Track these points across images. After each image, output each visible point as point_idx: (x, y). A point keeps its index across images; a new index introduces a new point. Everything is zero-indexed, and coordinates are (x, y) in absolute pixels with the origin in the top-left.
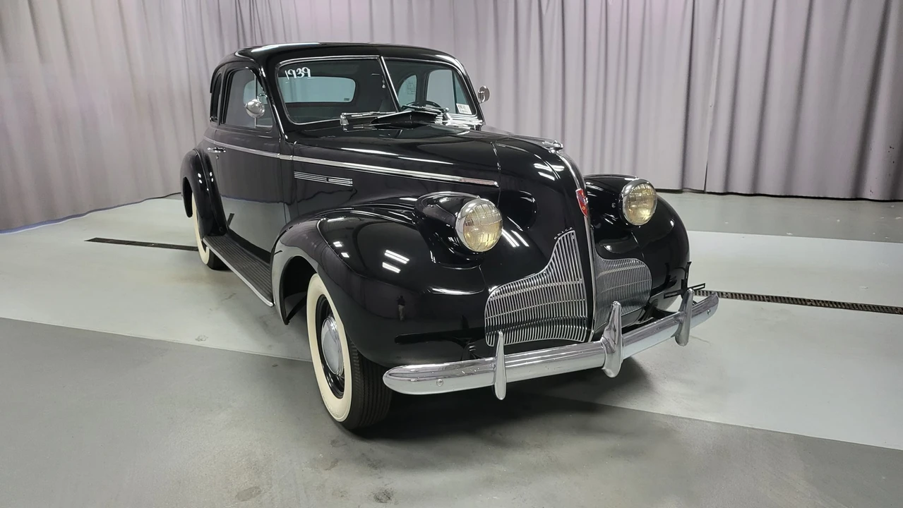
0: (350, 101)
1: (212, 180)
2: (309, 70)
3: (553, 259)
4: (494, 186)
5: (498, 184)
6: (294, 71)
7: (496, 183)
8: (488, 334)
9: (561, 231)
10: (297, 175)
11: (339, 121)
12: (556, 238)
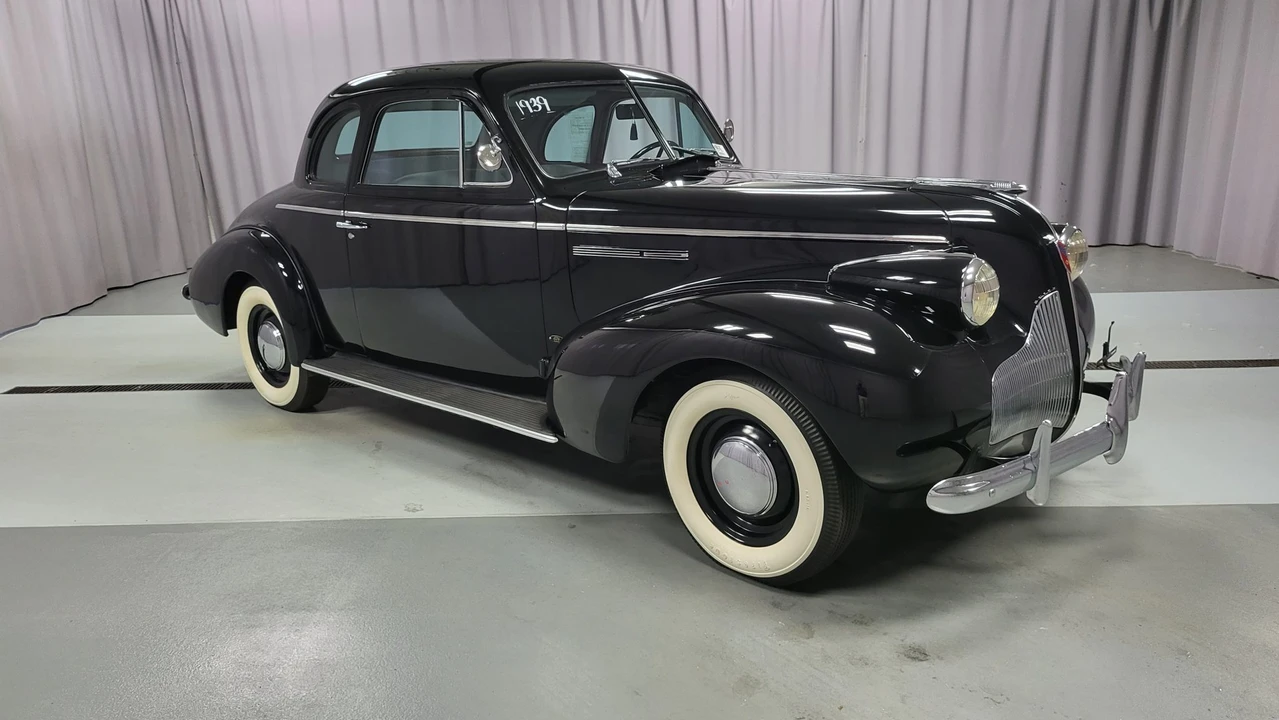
2: (545, 101)
3: (1034, 326)
4: (942, 243)
5: (948, 239)
6: (526, 102)
7: (942, 239)
8: (994, 428)
9: (1042, 292)
10: (578, 251)
11: (606, 172)
12: (1036, 302)
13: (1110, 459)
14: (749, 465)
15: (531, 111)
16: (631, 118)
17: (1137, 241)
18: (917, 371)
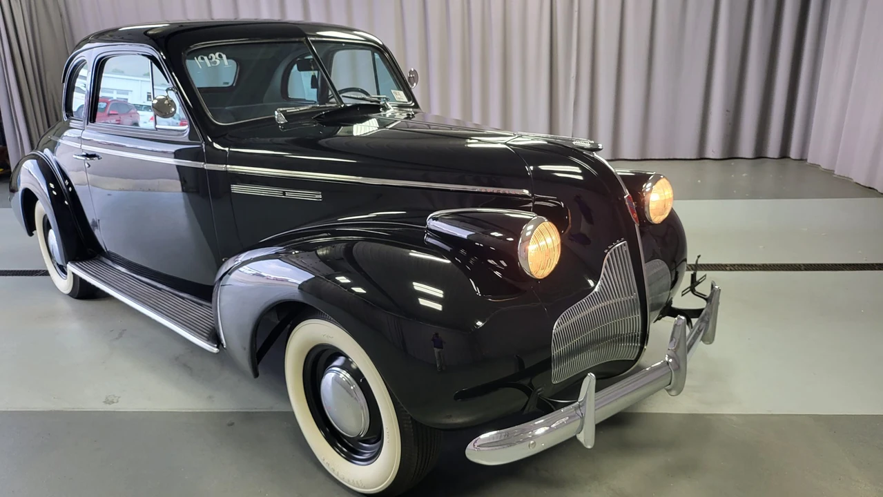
0: (230, 84)
1: (70, 189)
2: (224, 56)
3: (604, 274)
4: (526, 196)
5: (530, 192)
6: (205, 58)
7: (526, 192)
8: (554, 371)
9: (613, 241)
10: (236, 188)
11: (274, 118)
12: (606, 251)
13: (673, 393)
14: (348, 391)
15: (209, 65)
16: (311, 70)
17: (784, 154)
18: (480, 324)
